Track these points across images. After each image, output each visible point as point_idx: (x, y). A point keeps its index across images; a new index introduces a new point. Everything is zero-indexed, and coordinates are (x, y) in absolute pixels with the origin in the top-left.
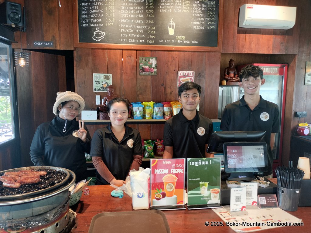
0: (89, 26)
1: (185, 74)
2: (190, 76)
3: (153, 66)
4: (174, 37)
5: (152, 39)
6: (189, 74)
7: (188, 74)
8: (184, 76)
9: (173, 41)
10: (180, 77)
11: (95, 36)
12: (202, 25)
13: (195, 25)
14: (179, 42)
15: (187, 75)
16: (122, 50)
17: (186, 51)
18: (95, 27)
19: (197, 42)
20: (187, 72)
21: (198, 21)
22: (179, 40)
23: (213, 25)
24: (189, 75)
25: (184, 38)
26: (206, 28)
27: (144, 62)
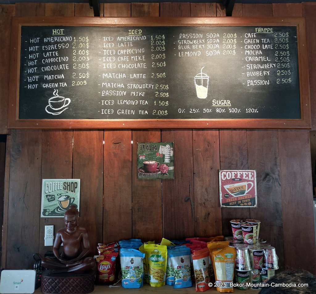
0: (40, 87)
1: (236, 175)
2: (248, 181)
3: (167, 160)
4: (207, 103)
5: (163, 108)
6: (244, 175)
7: (242, 176)
8: (234, 179)
9: (207, 110)
10: (226, 182)
11: (50, 105)
12: (266, 78)
13: (250, 78)
14: (218, 111)
15: (239, 177)
16: (104, 130)
17: (235, 129)
18: (52, 90)
19: (256, 111)
20: (239, 172)
21: (256, 70)
22: (219, 107)
23: (287, 77)
24: (244, 178)
25: (228, 103)
26: (273, 84)
27: (148, 152)
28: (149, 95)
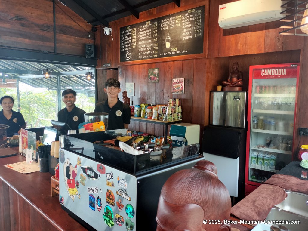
0: (124, 50)
1: (177, 81)
2: (181, 83)
3: (156, 75)
4: (169, 50)
5: (156, 54)
6: (180, 81)
7: (179, 81)
8: (176, 82)
9: (169, 53)
10: (174, 83)
11: (127, 56)
12: (190, 35)
13: (185, 36)
14: (173, 53)
15: (178, 81)
16: (140, 64)
17: (178, 60)
18: (127, 50)
19: (186, 51)
20: (178, 79)
21: (187, 32)
22: (173, 51)
23: (199, 33)
24: (180, 82)
25: (176, 49)
26: (193, 37)
27: (151, 72)
28: (152, 49)
